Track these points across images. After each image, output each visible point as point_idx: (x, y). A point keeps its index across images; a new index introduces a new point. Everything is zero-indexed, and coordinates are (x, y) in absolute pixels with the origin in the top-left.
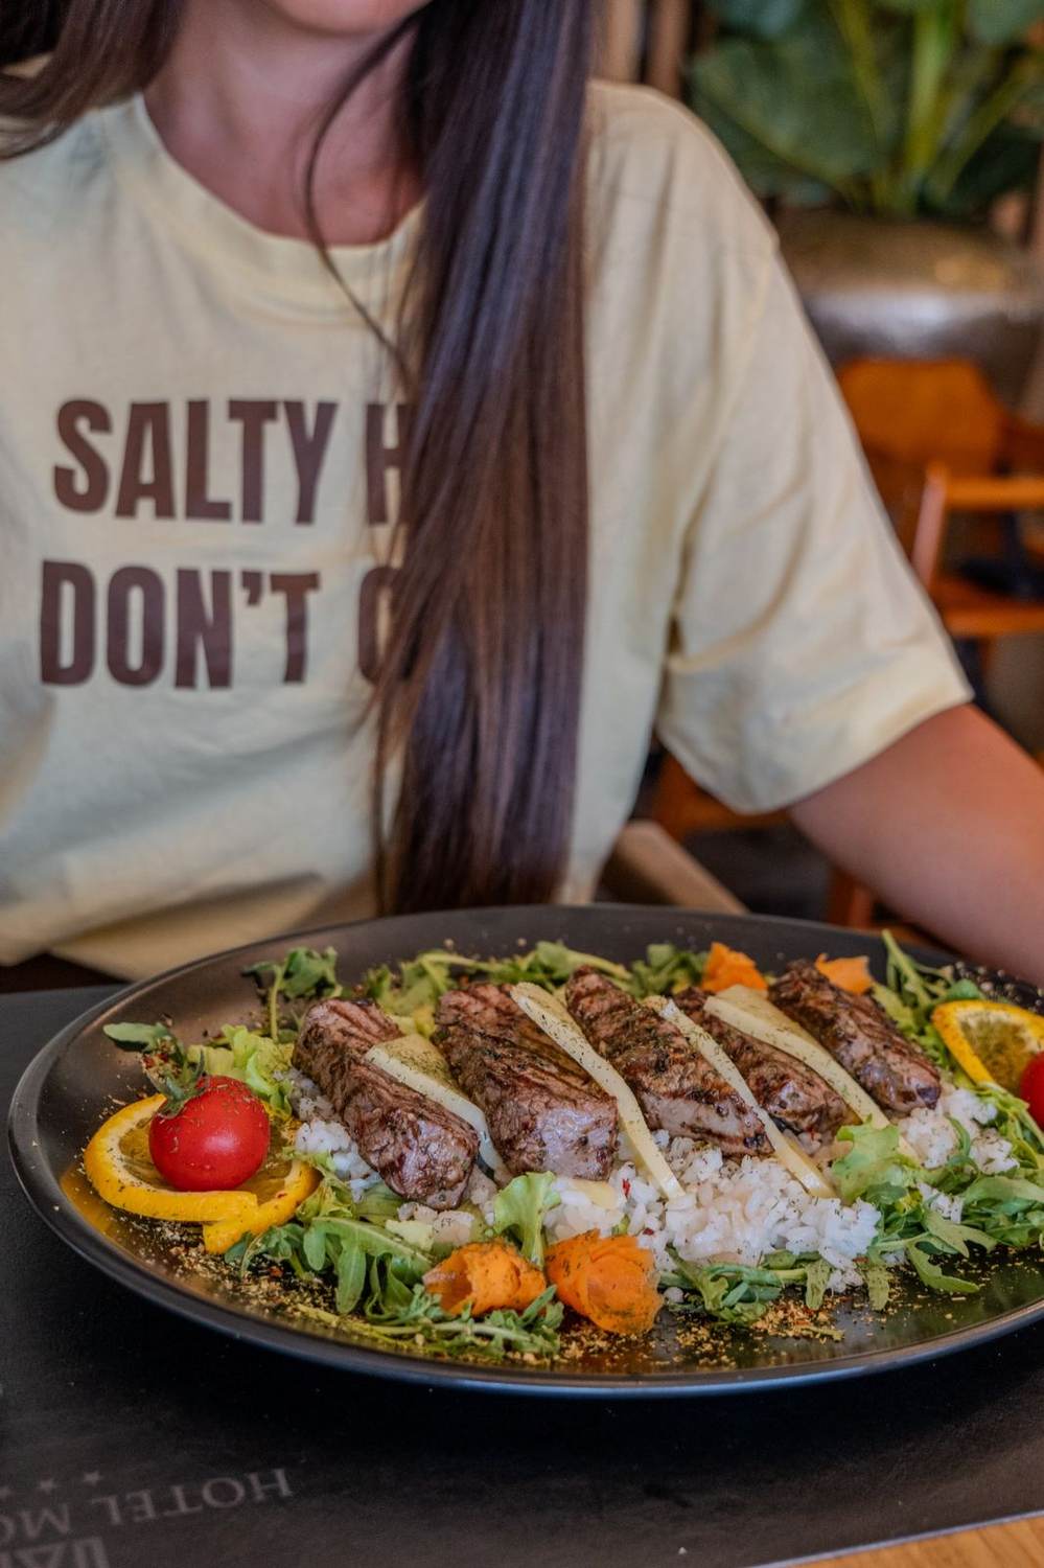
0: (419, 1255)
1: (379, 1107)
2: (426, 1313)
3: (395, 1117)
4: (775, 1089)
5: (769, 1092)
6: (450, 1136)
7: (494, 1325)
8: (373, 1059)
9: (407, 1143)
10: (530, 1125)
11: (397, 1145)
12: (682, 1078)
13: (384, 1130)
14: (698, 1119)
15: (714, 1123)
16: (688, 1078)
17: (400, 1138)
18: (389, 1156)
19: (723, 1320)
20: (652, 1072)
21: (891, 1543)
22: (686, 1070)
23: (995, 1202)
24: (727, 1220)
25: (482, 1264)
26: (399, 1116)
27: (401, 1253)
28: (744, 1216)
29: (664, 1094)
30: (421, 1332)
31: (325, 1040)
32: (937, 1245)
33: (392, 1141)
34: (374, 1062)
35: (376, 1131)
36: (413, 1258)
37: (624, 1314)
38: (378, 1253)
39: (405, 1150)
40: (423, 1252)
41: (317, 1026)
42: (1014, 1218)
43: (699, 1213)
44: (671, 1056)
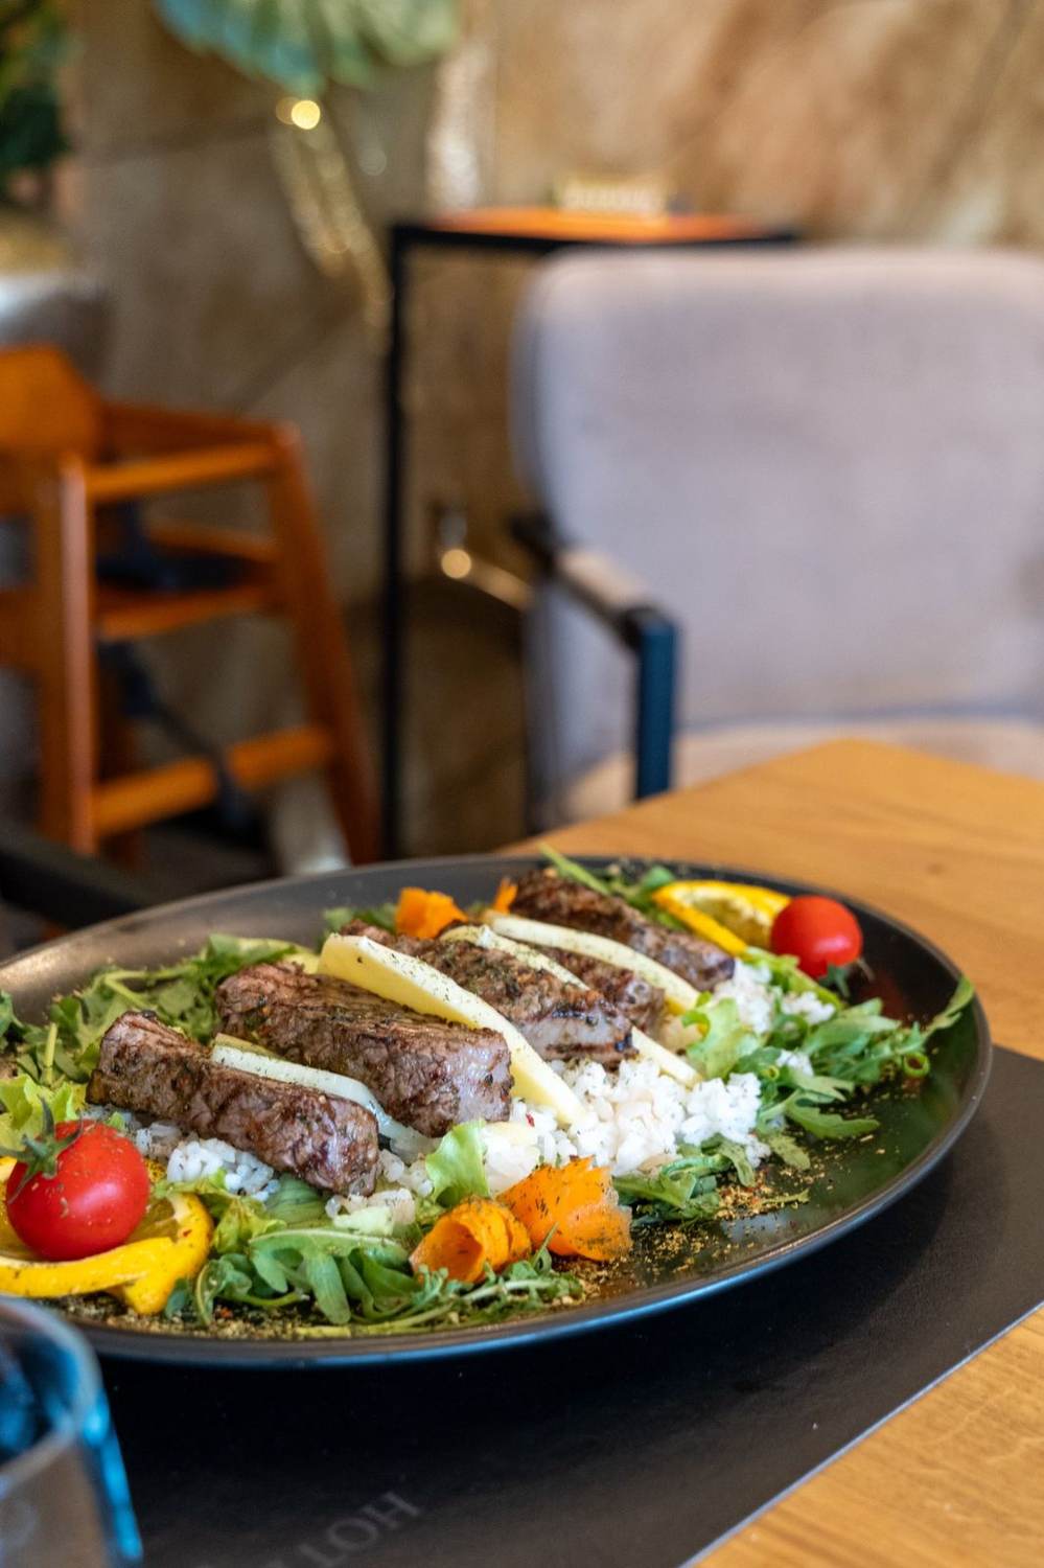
0: (387, 1241)
1: (277, 1100)
2: (443, 1289)
3: (302, 1106)
4: (619, 986)
5: (616, 991)
6: (361, 1112)
7: (519, 1279)
8: (223, 1060)
9: (325, 1130)
10: (439, 1073)
11: (315, 1135)
12: (541, 998)
13: (293, 1123)
14: (566, 1036)
15: (585, 1035)
16: (548, 995)
17: (315, 1126)
18: (308, 1149)
19: (687, 1220)
20: (506, 1000)
21: (969, 1358)
22: (541, 988)
23: (838, 1047)
24: (641, 1124)
25: (483, 1222)
26: (306, 1103)
27: (370, 1244)
28: (655, 1117)
29: (527, 1019)
30: (452, 1310)
31: (146, 1058)
32: (814, 1098)
33: (307, 1133)
34: (226, 1064)
35: (281, 1128)
36: (384, 1245)
37: (601, 1241)
38: (345, 1253)
39: (325, 1137)
40: (389, 1237)
41: (125, 1047)
42: (861, 1056)
43: (607, 1127)
44: (519, 979)
